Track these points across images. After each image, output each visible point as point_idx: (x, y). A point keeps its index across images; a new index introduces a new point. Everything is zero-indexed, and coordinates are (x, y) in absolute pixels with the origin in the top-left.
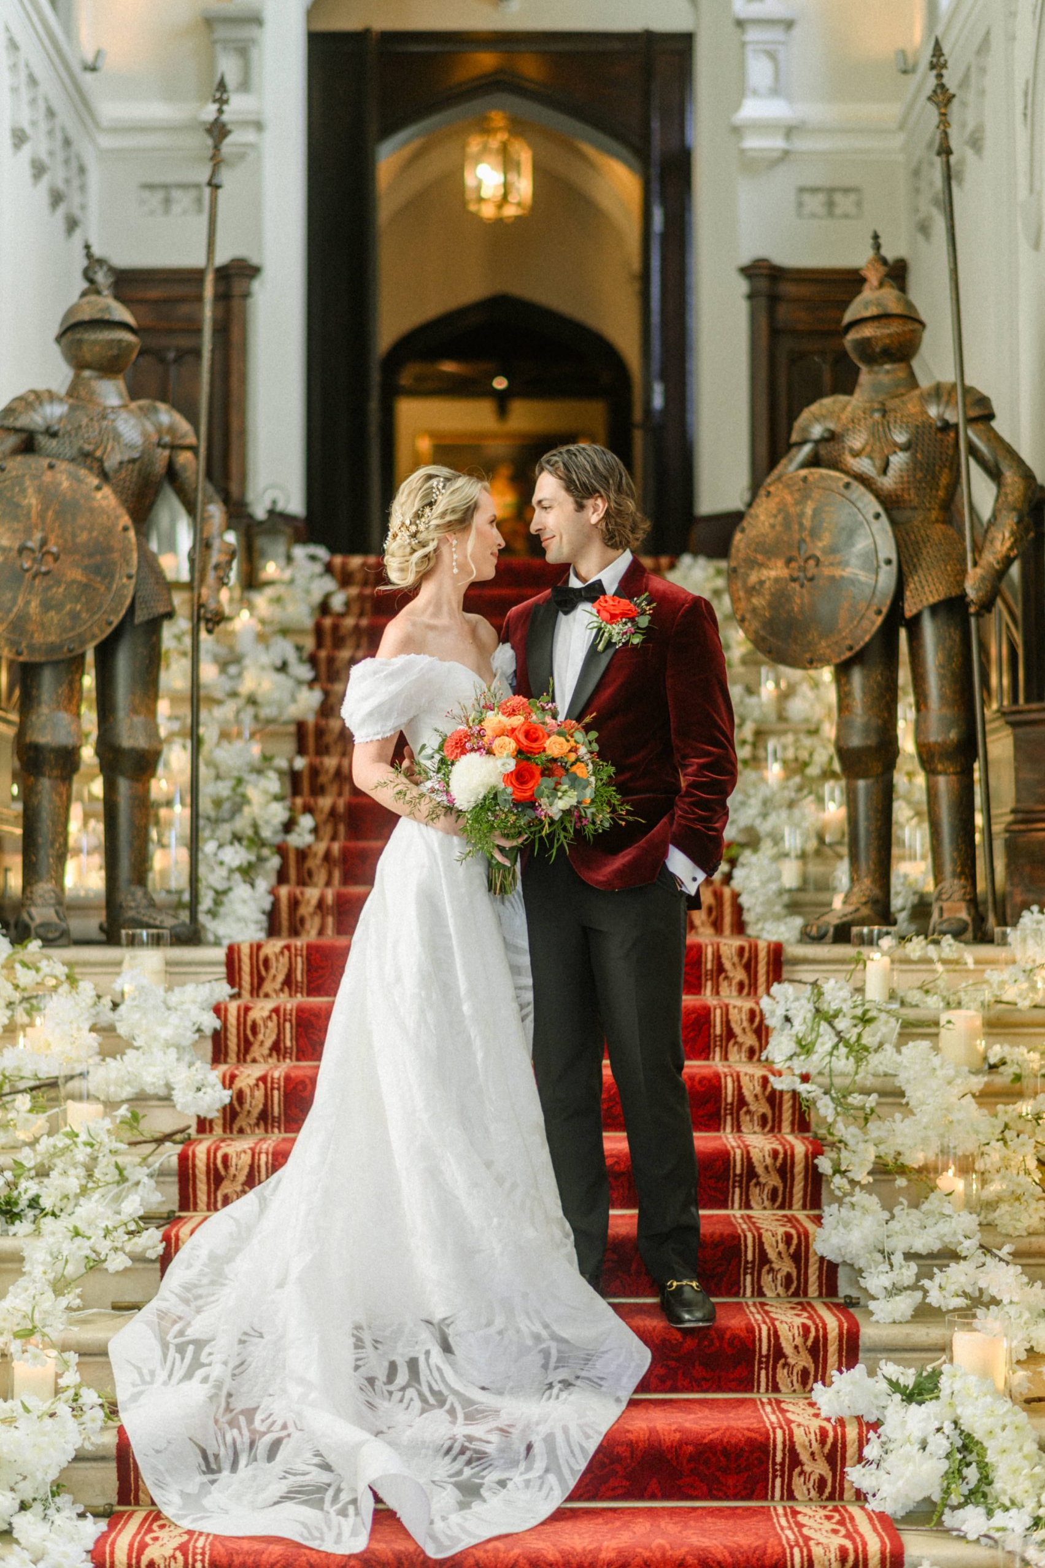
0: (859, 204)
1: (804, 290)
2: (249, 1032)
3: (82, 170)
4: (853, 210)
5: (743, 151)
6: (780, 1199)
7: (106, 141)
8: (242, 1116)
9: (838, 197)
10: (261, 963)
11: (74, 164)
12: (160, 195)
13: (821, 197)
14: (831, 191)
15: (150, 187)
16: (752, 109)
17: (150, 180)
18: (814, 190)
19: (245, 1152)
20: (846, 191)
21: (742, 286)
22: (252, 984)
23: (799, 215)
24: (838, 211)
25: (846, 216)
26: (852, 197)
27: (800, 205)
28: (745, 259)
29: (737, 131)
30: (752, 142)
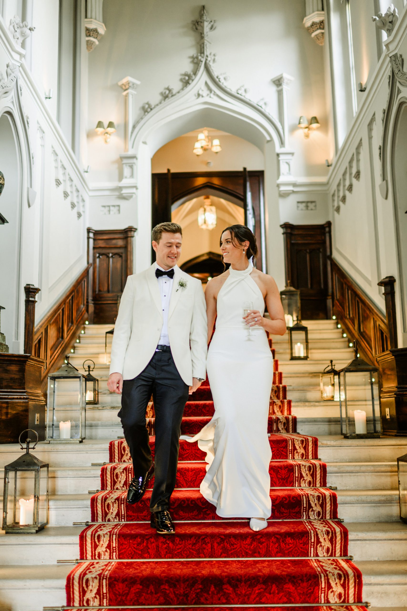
0: (315, 206)
1: (300, 232)
2: (115, 478)
3: (83, 200)
4: (313, 208)
5: (280, 191)
6: (330, 552)
7: (91, 194)
8: (109, 515)
9: (309, 204)
10: (122, 449)
11: (80, 198)
12: (107, 208)
13: (304, 204)
14: (308, 202)
15: (104, 206)
16: (282, 179)
17: (104, 204)
18: (302, 202)
19: (107, 534)
20: (312, 202)
21: (281, 231)
22: (119, 457)
23: (298, 209)
24: (309, 208)
25: (312, 209)
26: (314, 204)
27: (298, 207)
28: (282, 223)
29: (278, 186)
30: (282, 188)
